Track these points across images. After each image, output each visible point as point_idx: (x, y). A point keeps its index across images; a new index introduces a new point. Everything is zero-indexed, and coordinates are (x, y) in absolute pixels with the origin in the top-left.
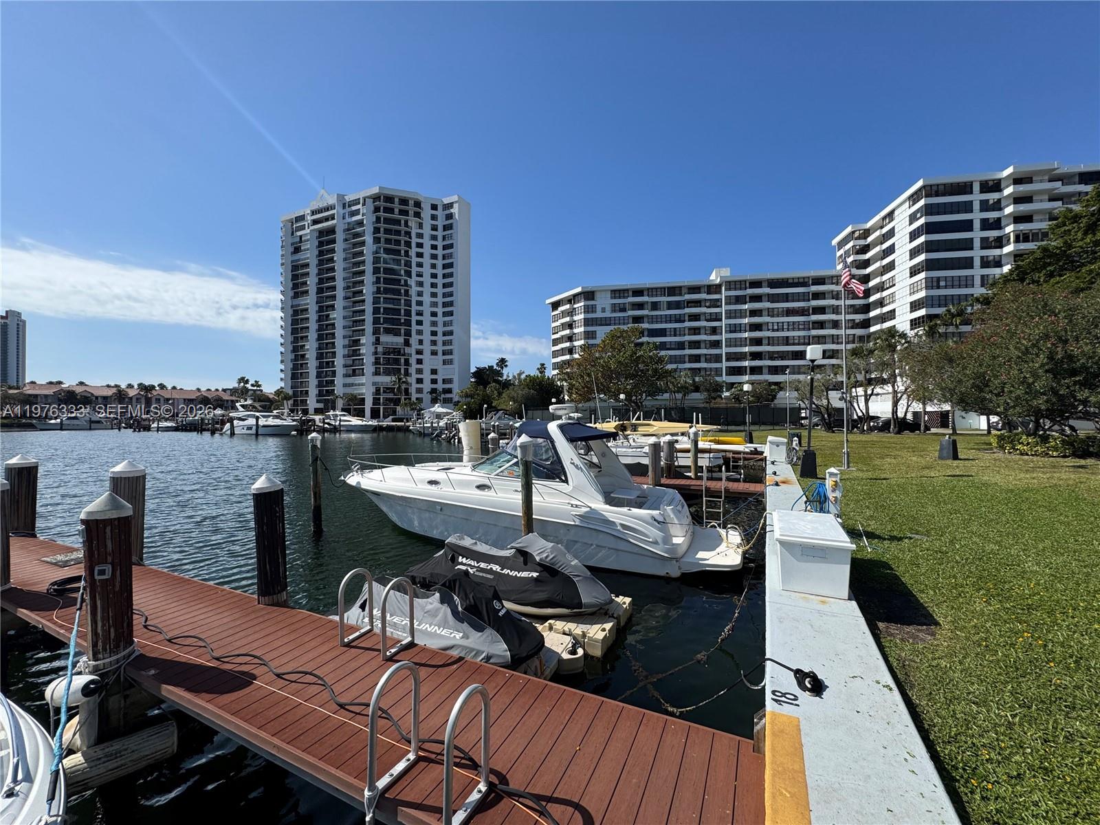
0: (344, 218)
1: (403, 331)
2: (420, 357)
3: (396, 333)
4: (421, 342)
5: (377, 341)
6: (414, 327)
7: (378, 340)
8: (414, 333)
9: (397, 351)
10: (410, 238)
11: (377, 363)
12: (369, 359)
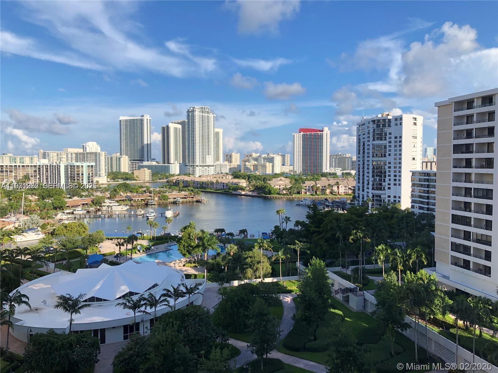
1: (383, 176)
2: (389, 186)
4: (390, 180)
6: (387, 174)
8: (387, 176)
9: (381, 184)
10: (386, 136)
11: (373, 189)
12: (371, 187)
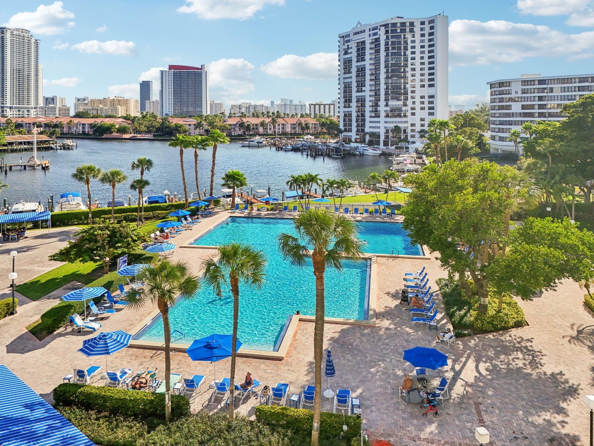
1: (403, 98)
3: (399, 99)
7: (387, 104)
9: (399, 109)
10: (407, 44)
11: (387, 116)
12: (383, 114)
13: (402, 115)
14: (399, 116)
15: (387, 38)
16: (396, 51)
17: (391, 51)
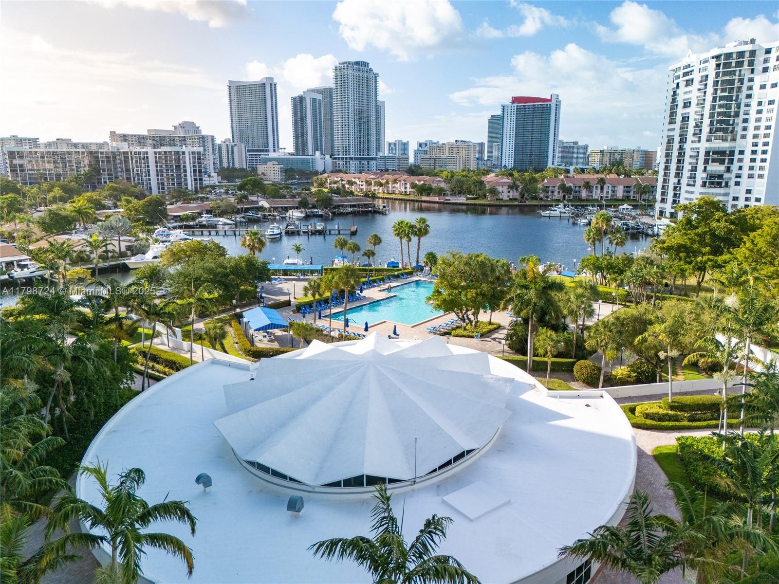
0: (699, 72)
1: (726, 161)
2: (738, 180)
3: (722, 162)
4: (740, 168)
5: (705, 170)
6: (737, 156)
7: (705, 168)
8: (735, 161)
9: (720, 176)
10: (742, 84)
11: (704, 185)
12: (699, 182)
13: (723, 184)
14: (719, 184)
15: (717, 74)
16: (726, 94)
17: (719, 94)
